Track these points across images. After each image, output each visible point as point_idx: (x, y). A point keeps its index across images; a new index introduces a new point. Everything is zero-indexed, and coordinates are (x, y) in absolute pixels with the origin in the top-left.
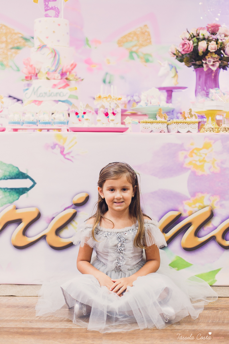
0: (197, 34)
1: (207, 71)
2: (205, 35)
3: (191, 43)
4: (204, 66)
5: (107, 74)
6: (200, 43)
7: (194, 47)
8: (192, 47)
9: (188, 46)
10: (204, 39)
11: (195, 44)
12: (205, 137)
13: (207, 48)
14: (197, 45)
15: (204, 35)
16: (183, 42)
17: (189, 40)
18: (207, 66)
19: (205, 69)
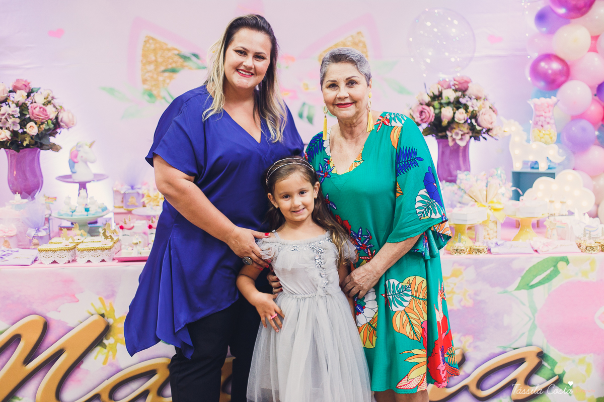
0: (439, 92)
1: (452, 146)
2: (450, 98)
3: (430, 110)
4: (450, 139)
5: (304, 104)
6: (443, 110)
7: (436, 114)
8: (433, 116)
9: (428, 115)
10: (449, 104)
11: (437, 111)
12: (454, 263)
13: (454, 117)
14: (440, 112)
15: (448, 98)
16: (420, 108)
17: (428, 105)
18: (454, 140)
19: (451, 144)
